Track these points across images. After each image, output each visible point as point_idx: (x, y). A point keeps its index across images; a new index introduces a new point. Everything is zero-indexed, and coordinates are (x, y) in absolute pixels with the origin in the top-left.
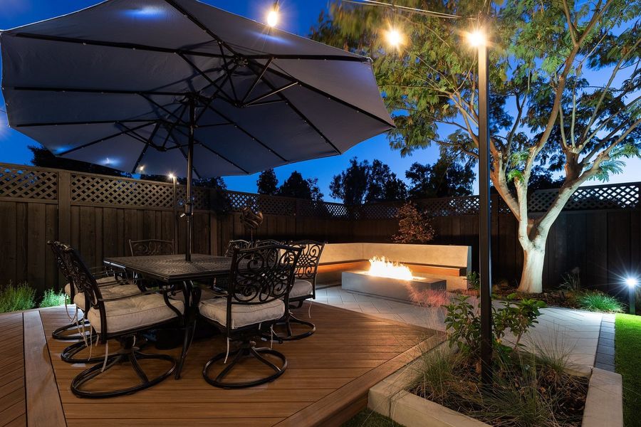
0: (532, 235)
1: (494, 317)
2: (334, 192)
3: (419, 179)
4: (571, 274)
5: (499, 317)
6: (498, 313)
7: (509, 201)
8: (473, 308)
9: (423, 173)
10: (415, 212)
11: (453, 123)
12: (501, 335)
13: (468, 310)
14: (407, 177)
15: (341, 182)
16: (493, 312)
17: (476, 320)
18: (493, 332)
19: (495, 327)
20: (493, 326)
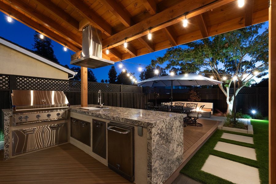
0: (230, 100)
4: (240, 110)
7: (224, 91)
10: (195, 93)
15: (144, 75)
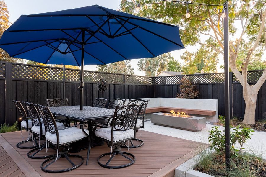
1: (231, 136)
2: (140, 67)
3: (188, 60)
5: (233, 136)
6: (233, 134)
8: (221, 132)
9: (190, 56)
11: (208, 35)
12: (234, 144)
13: (219, 133)
14: (181, 59)
16: (230, 134)
17: (222, 137)
18: (230, 143)
19: (231, 141)
20: (230, 140)
